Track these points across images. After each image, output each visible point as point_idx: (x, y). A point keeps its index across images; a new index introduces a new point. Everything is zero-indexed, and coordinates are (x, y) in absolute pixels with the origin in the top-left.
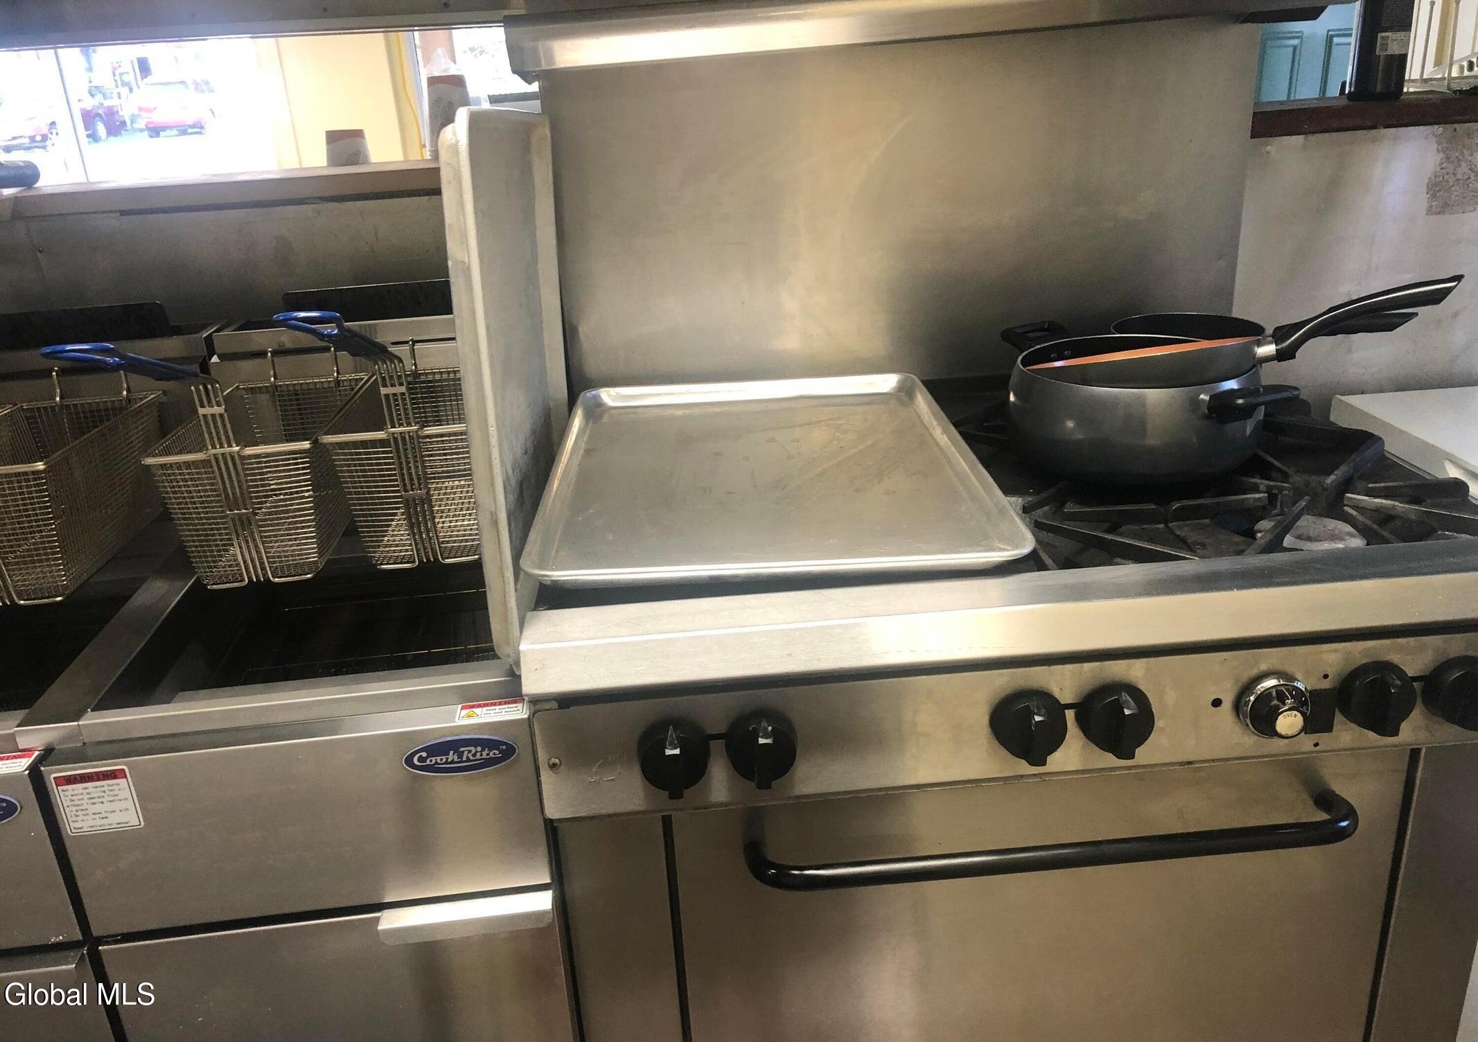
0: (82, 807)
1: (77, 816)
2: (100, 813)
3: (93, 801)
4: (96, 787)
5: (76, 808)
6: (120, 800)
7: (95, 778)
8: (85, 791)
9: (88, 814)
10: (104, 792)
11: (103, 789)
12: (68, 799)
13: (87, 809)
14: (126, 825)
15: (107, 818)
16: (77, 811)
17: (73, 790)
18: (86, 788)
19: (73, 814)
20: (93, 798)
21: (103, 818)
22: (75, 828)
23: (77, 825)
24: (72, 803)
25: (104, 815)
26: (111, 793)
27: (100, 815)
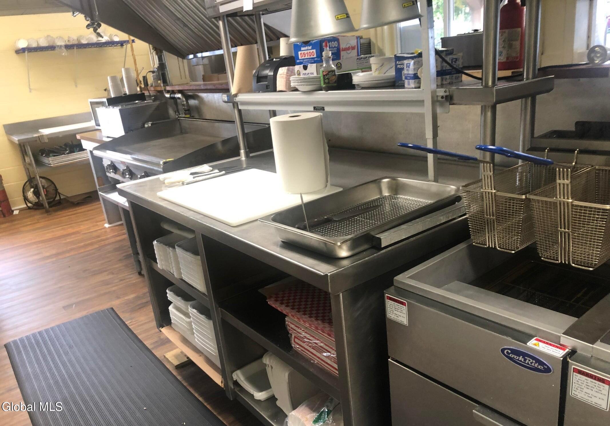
0: (582, 387)
1: (577, 389)
2: (589, 394)
3: (588, 387)
4: (592, 382)
5: (579, 386)
6: (601, 394)
7: (594, 378)
8: (586, 381)
9: (583, 391)
10: (595, 386)
11: (595, 384)
12: (576, 380)
13: (583, 389)
14: (599, 406)
15: (591, 398)
16: (578, 387)
17: (580, 377)
18: (587, 380)
19: (576, 387)
20: (589, 386)
21: (589, 397)
22: (574, 394)
23: (576, 393)
24: (578, 383)
25: (590, 396)
26: (598, 388)
27: (588, 395)
